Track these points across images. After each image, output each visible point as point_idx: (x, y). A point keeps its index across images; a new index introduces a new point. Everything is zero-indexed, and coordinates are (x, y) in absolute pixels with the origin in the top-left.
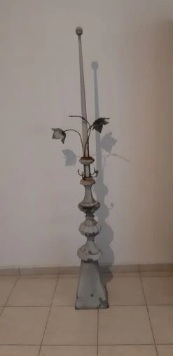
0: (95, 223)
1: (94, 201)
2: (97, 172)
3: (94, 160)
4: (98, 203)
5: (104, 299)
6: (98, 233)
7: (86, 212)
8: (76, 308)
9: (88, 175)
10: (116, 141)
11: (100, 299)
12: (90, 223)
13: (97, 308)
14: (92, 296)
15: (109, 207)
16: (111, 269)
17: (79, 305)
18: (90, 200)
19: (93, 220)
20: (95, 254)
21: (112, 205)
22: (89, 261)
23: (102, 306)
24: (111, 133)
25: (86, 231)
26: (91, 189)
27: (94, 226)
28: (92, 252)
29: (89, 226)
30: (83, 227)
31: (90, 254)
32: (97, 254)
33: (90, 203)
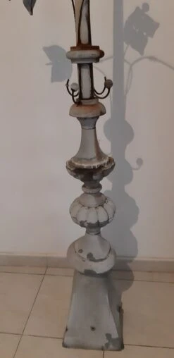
0: (102, 201)
1: (100, 155)
2: (108, 84)
3: (102, 54)
4: (111, 161)
5: (115, 335)
6: (107, 222)
7: (82, 180)
8: (65, 346)
9: (86, 94)
10: (157, 25)
11: (109, 336)
12: (92, 201)
13: (102, 349)
14: (93, 329)
15: (134, 164)
16: (131, 265)
17: (68, 340)
18: (93, 154)
19: (99, 195)
20: (102, 260)
21: (140, 162)
22: (89, 273)
23: (111, 346)
24: (146, 6)
25: (82, 218)
26: (95, 128)
27: (100, 208)
28: (94, 256)
29: (89, 208)
30: (78, 207)
31: (91, 260)
32: (105, 259)
33: (91, 159)
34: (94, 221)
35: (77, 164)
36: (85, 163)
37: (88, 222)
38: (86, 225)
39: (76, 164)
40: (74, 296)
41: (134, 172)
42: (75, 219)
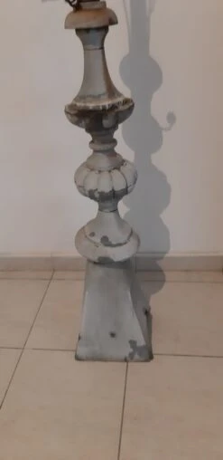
0: (118, 164)
1: (111, 91)
4: (128, 102)
5: (141, 342)
6: (125, 192)
7: (89, 130)
8: (77, 358)
11: (133, 343)
12: (104, 162)
13: (126, 360)
14: (113, 335)
16: (161, 264)
17: (83, 351)
19: (112, 153)
20: (120, 245)
21: (171, 118)
23: (137, 356)
26: (102, 48)
27: (116, 172)
28: (110, 240)
29: (100, 172)
30: (85, 172)
31: (106, 245)
32: (125, 243)
33: (99, 96)
34: (107, 189)
35: (80, 104)
36: (91, 102)
37: (99, 190)
38: (97, 195)
39: (78, 104)
40: (87, 293)
41: (164, 133)
42: (81, 188)
